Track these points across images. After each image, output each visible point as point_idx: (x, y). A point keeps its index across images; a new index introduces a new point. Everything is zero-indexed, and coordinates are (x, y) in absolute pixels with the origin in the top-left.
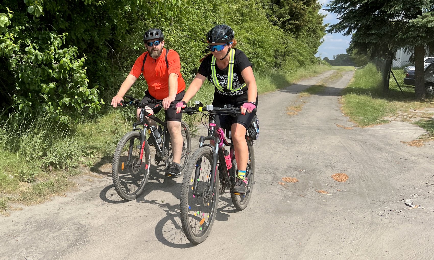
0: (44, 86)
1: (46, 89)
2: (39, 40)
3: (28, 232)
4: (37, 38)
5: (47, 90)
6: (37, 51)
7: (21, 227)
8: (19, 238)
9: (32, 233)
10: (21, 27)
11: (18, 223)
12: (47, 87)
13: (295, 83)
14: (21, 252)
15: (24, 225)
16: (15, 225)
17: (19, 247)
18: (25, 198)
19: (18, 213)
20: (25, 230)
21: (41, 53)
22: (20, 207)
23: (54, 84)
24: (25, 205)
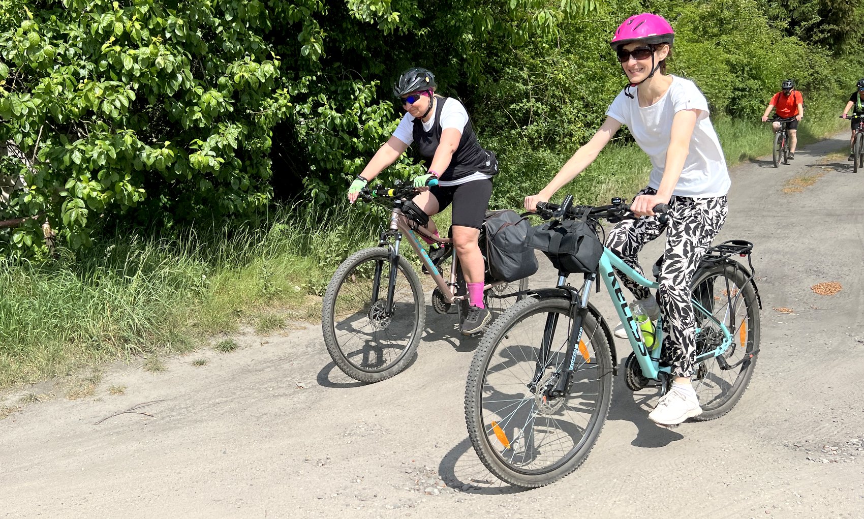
0: (348, 162)
1: (350, 167)
2: (339, 94)
3: (309, 356)
4: (335, 92)
5: (353, 168)
6: (334, 112)
7: (301, 349)
8: (295, 363)
9: (313, 356)
10: (310, 78)
11: (298, 345)
12: (352, 165)
13: (827, 138)
14: (294, 378)
15: (304, 347)
16: (293, 347)
17: (292, 372)
18: (311, 315)
19: (300, 333)
20: (305, 354)
21: (340, 115)
22: (303, 325)
23: (361, 159)
24: (311, 323)
